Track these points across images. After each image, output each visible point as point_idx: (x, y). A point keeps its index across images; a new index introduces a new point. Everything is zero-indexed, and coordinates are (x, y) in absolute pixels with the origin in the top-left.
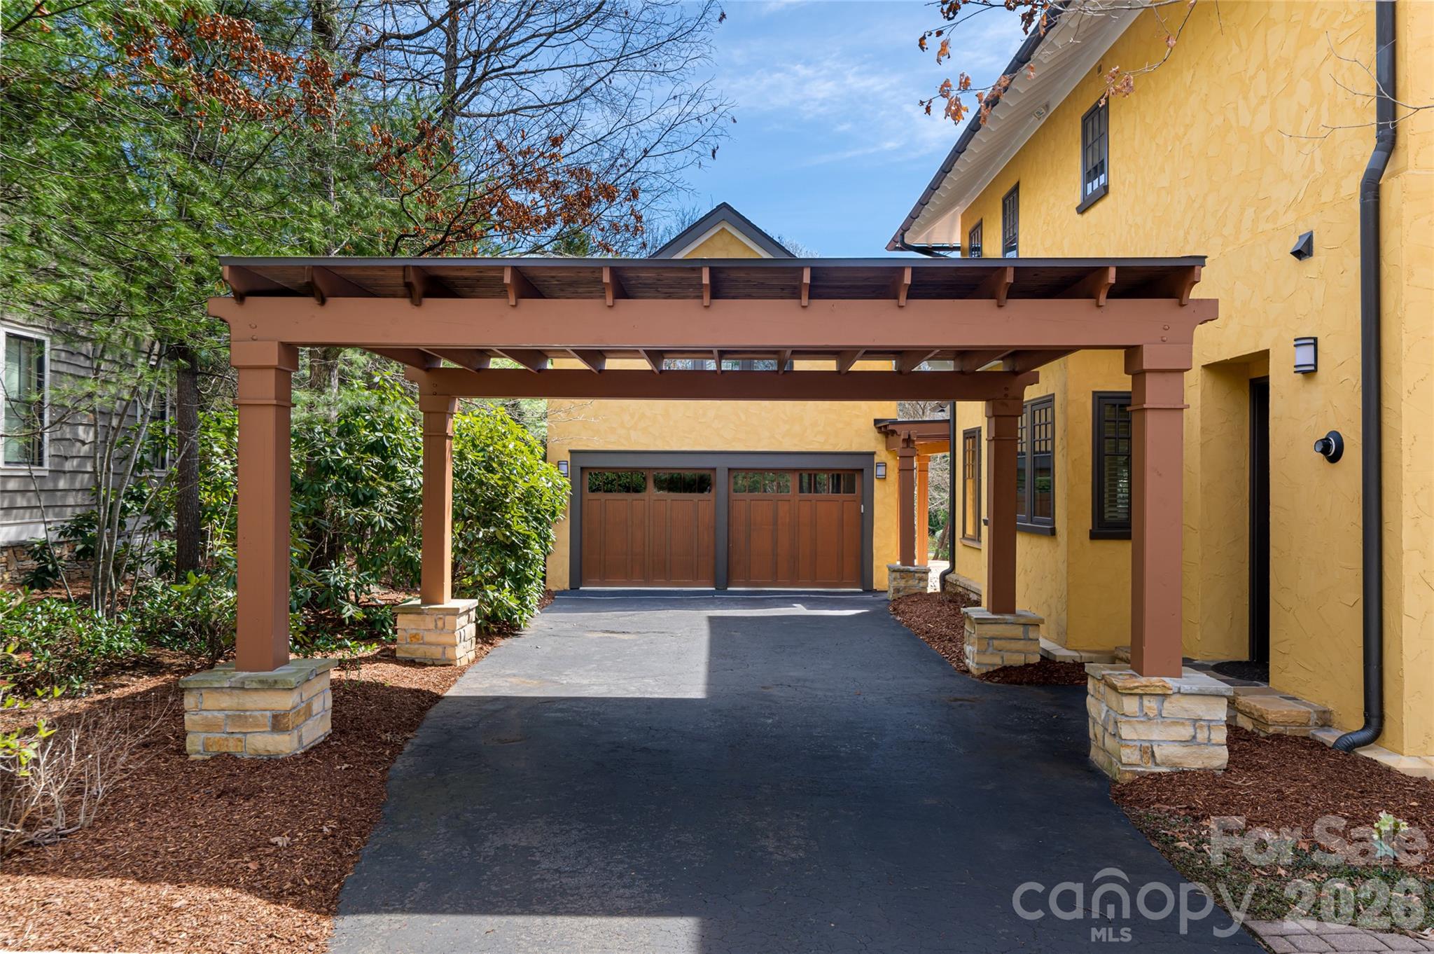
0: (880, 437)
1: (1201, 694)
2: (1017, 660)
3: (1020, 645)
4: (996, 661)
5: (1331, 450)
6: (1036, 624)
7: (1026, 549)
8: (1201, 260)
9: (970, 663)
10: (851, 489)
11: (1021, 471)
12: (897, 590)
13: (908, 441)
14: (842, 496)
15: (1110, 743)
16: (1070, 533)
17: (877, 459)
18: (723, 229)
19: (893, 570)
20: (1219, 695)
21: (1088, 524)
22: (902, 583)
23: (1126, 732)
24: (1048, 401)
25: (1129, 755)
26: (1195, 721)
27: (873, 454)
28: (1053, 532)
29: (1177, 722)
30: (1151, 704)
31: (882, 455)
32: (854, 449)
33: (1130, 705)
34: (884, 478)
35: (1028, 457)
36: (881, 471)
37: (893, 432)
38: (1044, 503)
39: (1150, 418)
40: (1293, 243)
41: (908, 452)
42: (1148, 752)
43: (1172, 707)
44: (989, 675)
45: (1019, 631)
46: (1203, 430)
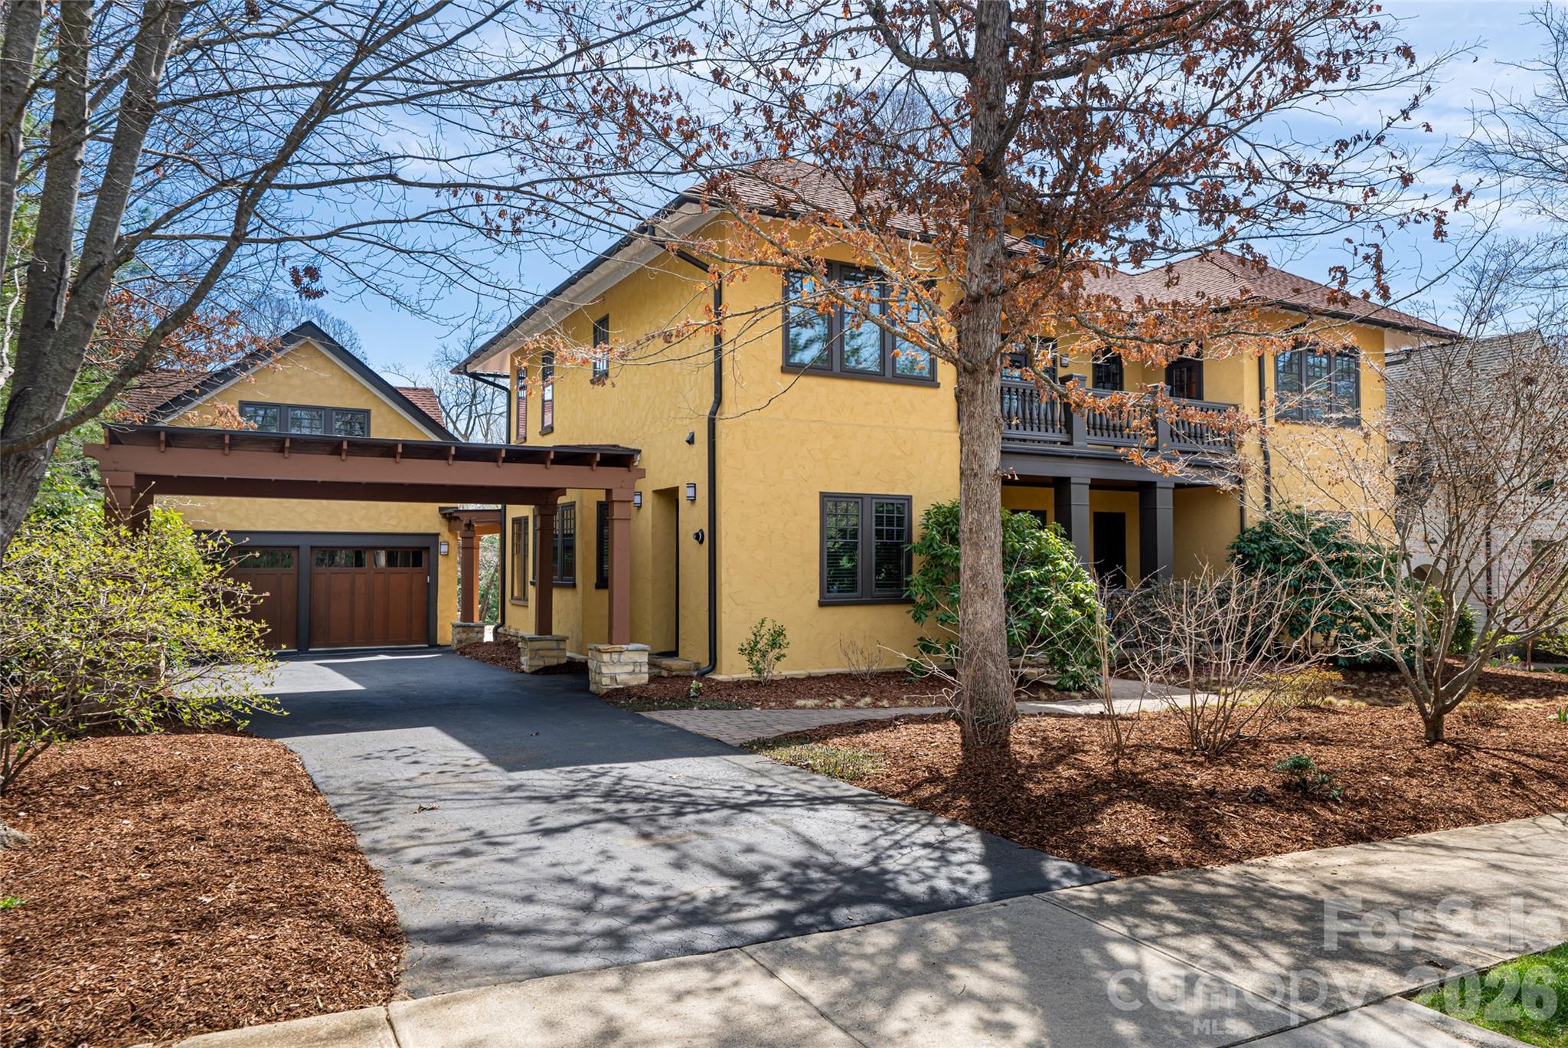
0: (444, 521)
1: (637, 650)
2: (554, 662)
3: (555, 653)
4: (541, 663)
5: (699, 537)
6: (563, 640)
7: (558, 597)
8: (639, 452)
9: (524, 667)
10: (417, 562)
11: (556, 549)
12: (460, 641)
13: (469, 525)
14: (411, 569)
15: (597, 678)
16: (584, 585)
17: (441, 539)
18: (307, 343)
19: (455, 626)
20: (644, 650)
21: (594, 580)
22: (464, 636)
23: (604, 670)
24: (572, 505)
25: (606, 681)
26: (634, 663)
27: (437, 535)
28: (574, 586)
29: (627, 664)
30: (615, 656)
31: (445, 535)
32: (422, 530)
33: (606, 657)
34: (447, 555)
35: (560, 539)
36: (444, 549)
37: (457, 518)
38: (569, 570)
39: (616, 524)
40: (687, 436)
41: (469, 534)
42: (614, 678)
43: (624, 657)
44: (536, 673)
45: (554, 645)
46: (653, 526)
